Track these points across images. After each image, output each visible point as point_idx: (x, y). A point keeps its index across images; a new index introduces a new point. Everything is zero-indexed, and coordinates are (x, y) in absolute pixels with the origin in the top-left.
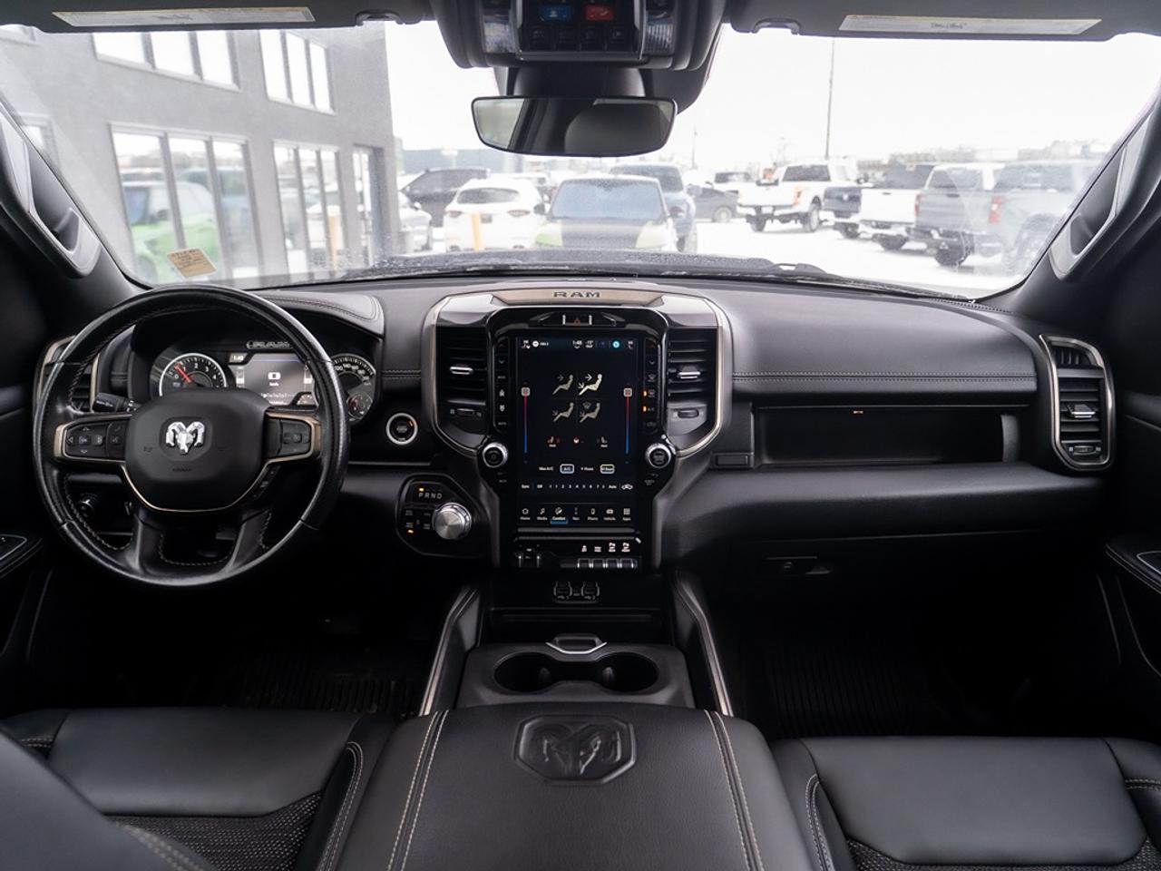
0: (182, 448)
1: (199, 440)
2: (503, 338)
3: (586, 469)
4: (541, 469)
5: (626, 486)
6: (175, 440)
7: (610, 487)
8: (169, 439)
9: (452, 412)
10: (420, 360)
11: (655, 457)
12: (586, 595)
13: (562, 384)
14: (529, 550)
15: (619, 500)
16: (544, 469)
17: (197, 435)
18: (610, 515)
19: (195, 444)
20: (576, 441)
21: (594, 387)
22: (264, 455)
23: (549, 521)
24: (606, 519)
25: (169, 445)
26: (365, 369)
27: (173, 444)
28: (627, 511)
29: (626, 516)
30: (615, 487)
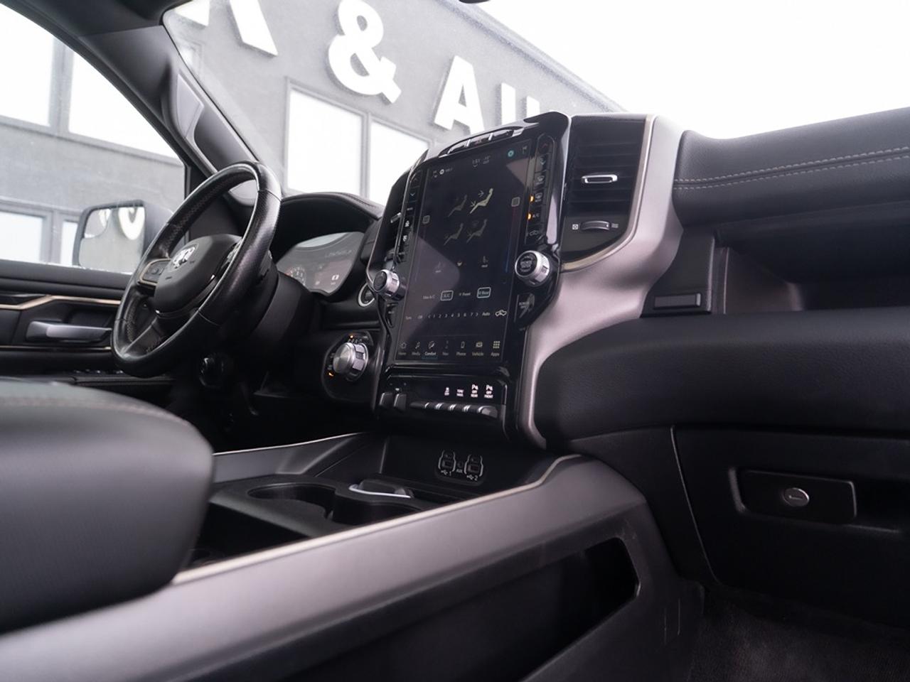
3: (464, 294)
5: (500, 313)
7: (484, 314)
11: (523, 263)
12: (469, 474)
13: (456, 206)
14: (398, 389)
15: (490, 330)
16: (427, 298)
18: (479, 350)
20: (460, 265)
21: (483, 203)
23: (420, 356)
24: (474, 354)
28: (496, 345)
29: (496, 351)
30: (488, 314)
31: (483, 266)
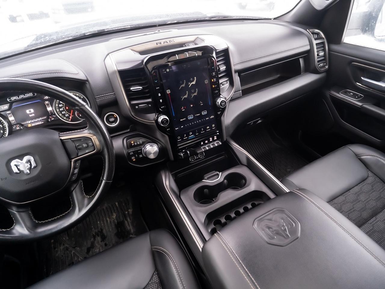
0: (25, 172)
1: (34, 164)
2: (153, 71)
3: (197, 115)
4: (181, 120)
5: (212, 117)
6: (19, 169)
8: (15, 170)
9: (137, 107)
11: (222, 104)
12: (200, 157)
13: (182, 85)
14: (184, 151)
15: (210, 122)
16: (182, 120)
17: (30, 162)
18: (208, 129)
19: (32, 167)
20: (192, 106)
21: (194, 83)
22: (70, 159)
23: (188, 138)
26: (78, 96)
27: (19, 172)
28: (213, 126)
29: (214, 127)
30: (208, 118)
31: (201, 105)
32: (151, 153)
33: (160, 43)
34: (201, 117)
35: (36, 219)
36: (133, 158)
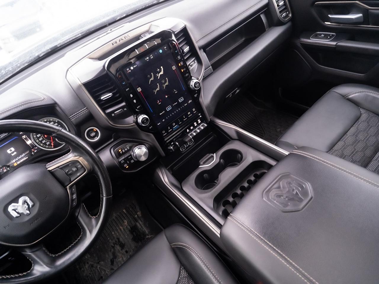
0: (25, 213)
1: (31, 204)
2: (118, 74)
3: (175, 104)
4: (161, 114)
5: (190, 101)
6: (18, 213)
7: (185, 105)
8: (14, 214)
9: (113, 115)
10: (83, 103)
11: (196, 85)
12: (190, 144)
13: (150, 79)
14: (172, 143)
15: (189, 108)
17: (27, 203)
18: (190, 114)
19: (31, 207)
20: (167, 97)
21: (162, 73)
22: (64, 187)
23: (173, 130)
24: (189, 116)
25: (17, 217)
26: (52, 121)
27: (19, 215)
28: (194, 110)
29: (195, 111)
30: (186, 104)
31: (176, 92)
32: (141, 156)
33: (116, 43)
34: (179, 105)
35: (52, 254)
36: (125, 165)
